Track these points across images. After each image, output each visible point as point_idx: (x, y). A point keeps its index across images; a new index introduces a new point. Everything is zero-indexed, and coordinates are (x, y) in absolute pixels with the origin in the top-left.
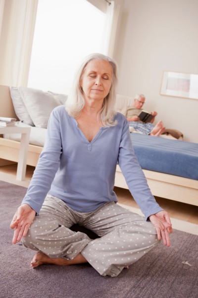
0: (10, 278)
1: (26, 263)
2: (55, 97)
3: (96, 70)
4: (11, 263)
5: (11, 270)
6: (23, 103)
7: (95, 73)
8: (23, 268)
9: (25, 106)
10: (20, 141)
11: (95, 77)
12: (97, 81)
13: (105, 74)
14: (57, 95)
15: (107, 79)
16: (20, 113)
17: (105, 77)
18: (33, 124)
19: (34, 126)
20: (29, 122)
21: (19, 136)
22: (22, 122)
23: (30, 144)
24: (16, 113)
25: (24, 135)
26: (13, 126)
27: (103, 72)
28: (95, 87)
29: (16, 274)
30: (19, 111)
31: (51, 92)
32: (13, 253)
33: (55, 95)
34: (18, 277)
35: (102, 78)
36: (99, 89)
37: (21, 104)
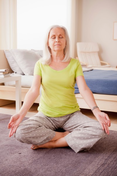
0: (13, 175)
1: (24, 164)
2: (36, 53)
3: (54, 34)
4: (14, 165)
5: (13, 169)
6: (15, 60)
7: (54, 36)
8: (22, 167)
9: (16, 62)
10: (15, 86)
11: (55, 38)
12: (57, 40)
13: (60, 35)
14: (38, 51)
15: (62, 38)
16: (14, 67)
17: (61, 37)
18: (23, 73)
19: (24, 75)
20: (20, 72)
21: (14, 83)
22: (16, 73)
23: (22, 87)
24: (11, 68)
25: (17, 82)
26: (9, 76)
27: (59, 34)
28: (56, 43)
29: (17, 171)
30: (13, 66)
31: (33, 50)
32: (15, 159)
33: (36, 51)
34: (18, 173)
35: (59, 37)
36: (58, 44)
37: (13, 61)
